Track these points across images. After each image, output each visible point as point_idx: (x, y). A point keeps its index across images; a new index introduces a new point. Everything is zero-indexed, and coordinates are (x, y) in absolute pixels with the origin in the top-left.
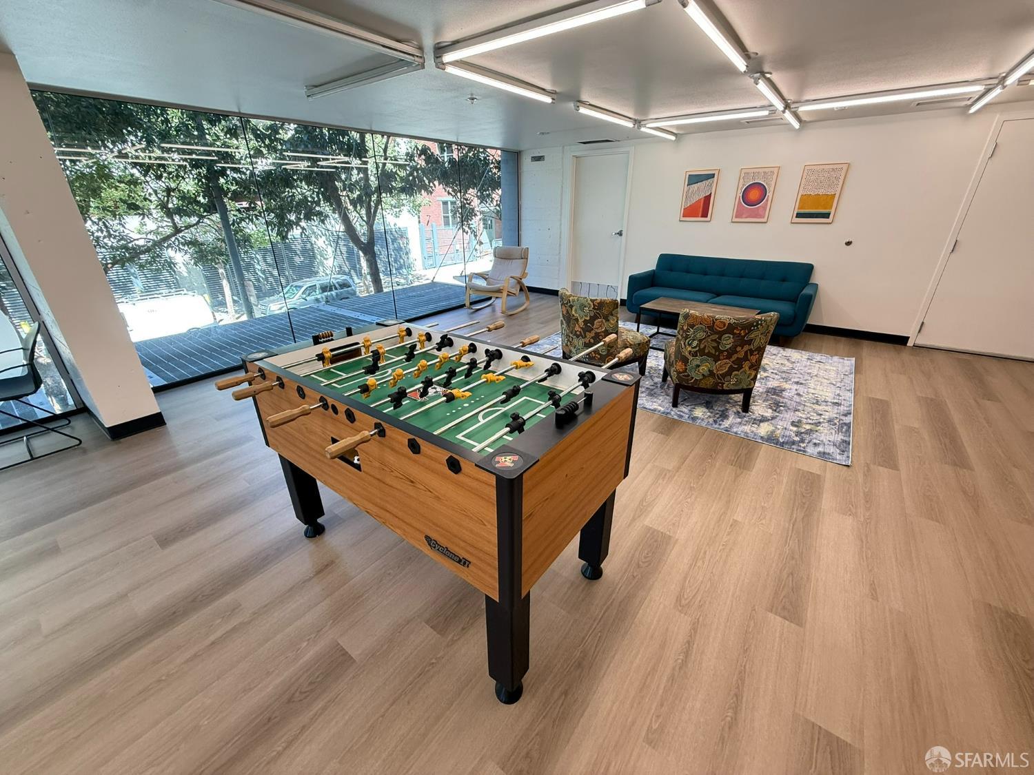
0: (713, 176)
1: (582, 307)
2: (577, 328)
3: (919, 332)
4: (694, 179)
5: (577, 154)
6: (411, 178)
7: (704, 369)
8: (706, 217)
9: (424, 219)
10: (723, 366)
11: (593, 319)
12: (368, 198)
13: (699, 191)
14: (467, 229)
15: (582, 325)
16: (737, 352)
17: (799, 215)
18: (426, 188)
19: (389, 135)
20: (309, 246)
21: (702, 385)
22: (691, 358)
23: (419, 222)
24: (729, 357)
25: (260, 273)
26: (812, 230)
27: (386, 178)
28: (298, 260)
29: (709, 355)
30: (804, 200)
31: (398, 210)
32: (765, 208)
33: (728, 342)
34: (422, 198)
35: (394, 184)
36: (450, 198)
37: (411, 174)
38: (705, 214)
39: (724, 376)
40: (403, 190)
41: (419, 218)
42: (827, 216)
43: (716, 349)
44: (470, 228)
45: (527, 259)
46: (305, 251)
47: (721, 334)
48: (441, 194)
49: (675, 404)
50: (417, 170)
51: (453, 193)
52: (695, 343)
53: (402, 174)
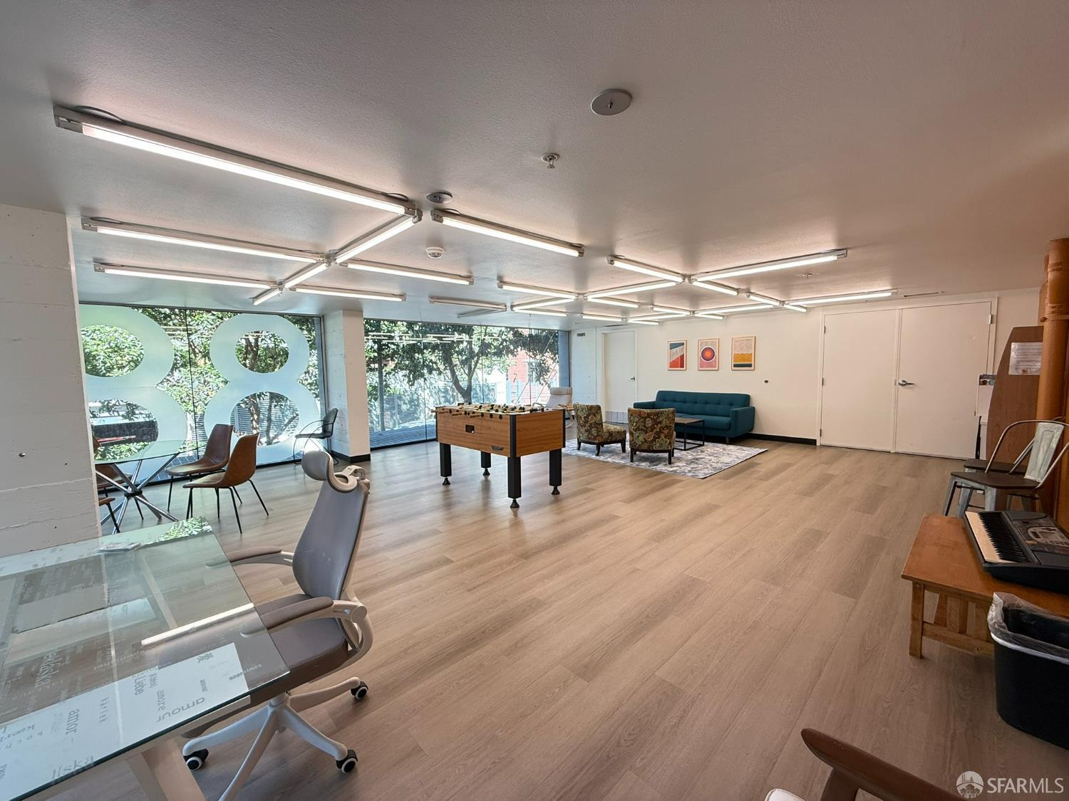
0: (683, 344)
1: (582, 410)
2: (581, 422)
3: (821, 435)
4: (673, 346)
5: (606, 332)
6: (501, 347)
7: (641, 438)
8: (683, 367)
9: (512, 376)
10: (650, 436)
11: (588, 415)
12: (470, 359)
13: (677, 352)
14: (542, 382)
15: (583, 419)
16: (655, 428)
17: (735, 366)
18: (512, 352)
19: (487, 326)
20: (415, 397)
21: (642, 448)
22: (634, 432)
23: (507, 379)
24: (652, 431)
25: (374, 418)
26: (743, 374)
27: (485, 347)
28: (404, 407)
29: (642, 430)
30: (736, 357)
31: (490, 369)
32: (715, 361)
33: (649, 423)
34: (509, 359)
35: (489, 350)
36: (532, 360)
37: (502, 344)
38: (682, 366)
39: (652, 441)
40: (495, 354)
41: (507, 375)
42: (750, 366)
43: (645, 426)
44: (545, 381)
45: (571, 395)
46: (411, 401)
47: (645, 418)
48: (523, 356)
49: (632, 461)
50: (506, 341)
51: (533, 356)
52: (635, 424)
53: (496, 343)
